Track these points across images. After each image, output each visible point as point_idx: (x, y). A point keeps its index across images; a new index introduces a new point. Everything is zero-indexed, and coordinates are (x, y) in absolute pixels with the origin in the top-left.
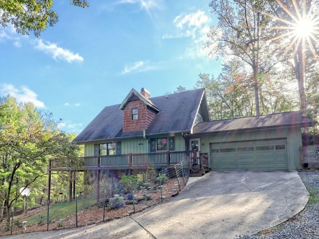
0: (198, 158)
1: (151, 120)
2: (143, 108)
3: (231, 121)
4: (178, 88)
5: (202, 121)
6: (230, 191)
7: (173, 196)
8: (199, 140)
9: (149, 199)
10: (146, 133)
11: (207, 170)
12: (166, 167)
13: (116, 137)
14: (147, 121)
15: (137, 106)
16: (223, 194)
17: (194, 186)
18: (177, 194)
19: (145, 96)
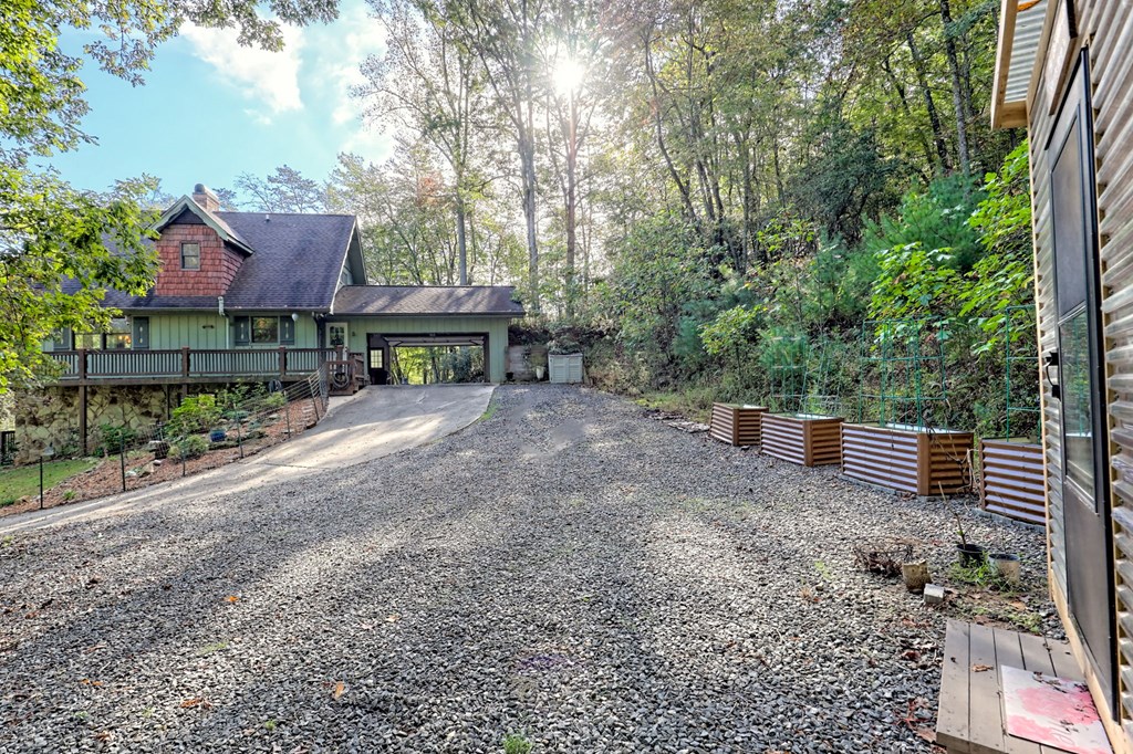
0: (345, 363)
1: (234, 274)
2: (214, 244)
3: (408, 294)
4: (279, 170)
5: (349, 283)
6: (399, 414)
7: (308, 428)
8: (345, 325)
9: (261, 436)
10: (225, 305)
11: (361, 384)
12: (277, 378)
13: (134, 305)
14: (225, 275)
15: (196, 238)
16: (389, 419)
17: (340, 411)
18: (314, 425)
19: (205, 206)
